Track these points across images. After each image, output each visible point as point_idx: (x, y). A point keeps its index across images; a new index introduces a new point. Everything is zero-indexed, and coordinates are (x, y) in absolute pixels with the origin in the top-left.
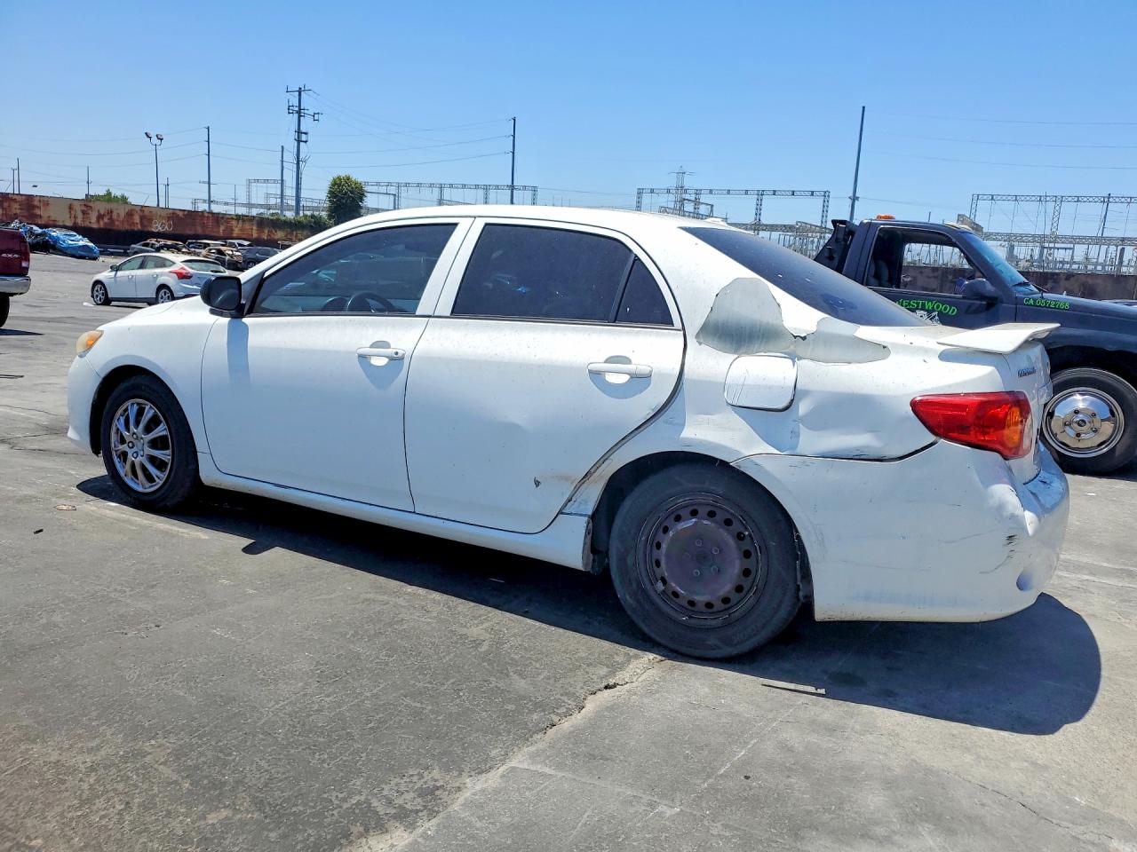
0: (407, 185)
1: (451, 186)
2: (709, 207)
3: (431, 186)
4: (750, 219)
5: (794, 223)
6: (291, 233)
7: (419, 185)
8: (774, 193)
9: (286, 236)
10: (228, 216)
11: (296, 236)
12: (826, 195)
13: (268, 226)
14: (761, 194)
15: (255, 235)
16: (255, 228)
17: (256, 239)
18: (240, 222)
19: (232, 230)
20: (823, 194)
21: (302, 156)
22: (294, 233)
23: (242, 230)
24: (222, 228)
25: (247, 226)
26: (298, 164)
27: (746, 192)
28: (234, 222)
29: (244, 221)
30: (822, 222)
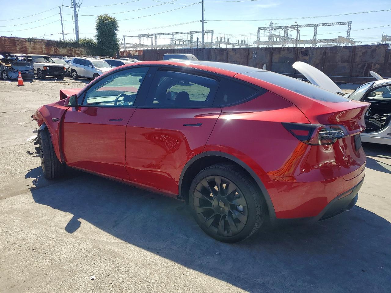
0: (159, 34)
1: (177, 33)
3: (169, 34)
4: (312, 37)
6: (71, 50)
7: (164, 34)
8: (323, 25)
9: (68, 52)
10: (21, 40)
11: (75, 52)
12: (350, 24)
13: (53, 46)
14: (316, 26)
15: (44, 52)
16: (44, 47)
18: (32, 43)
19: (27, 49)
20: (348, 23)
22: (73, 50)
23: (34, 48)
24: (18, 48)
25: (38, 46)
26: (75, 8)
27: (309, 26)
28: (27, 44)
29: (35, 42)
30: (347, 36)
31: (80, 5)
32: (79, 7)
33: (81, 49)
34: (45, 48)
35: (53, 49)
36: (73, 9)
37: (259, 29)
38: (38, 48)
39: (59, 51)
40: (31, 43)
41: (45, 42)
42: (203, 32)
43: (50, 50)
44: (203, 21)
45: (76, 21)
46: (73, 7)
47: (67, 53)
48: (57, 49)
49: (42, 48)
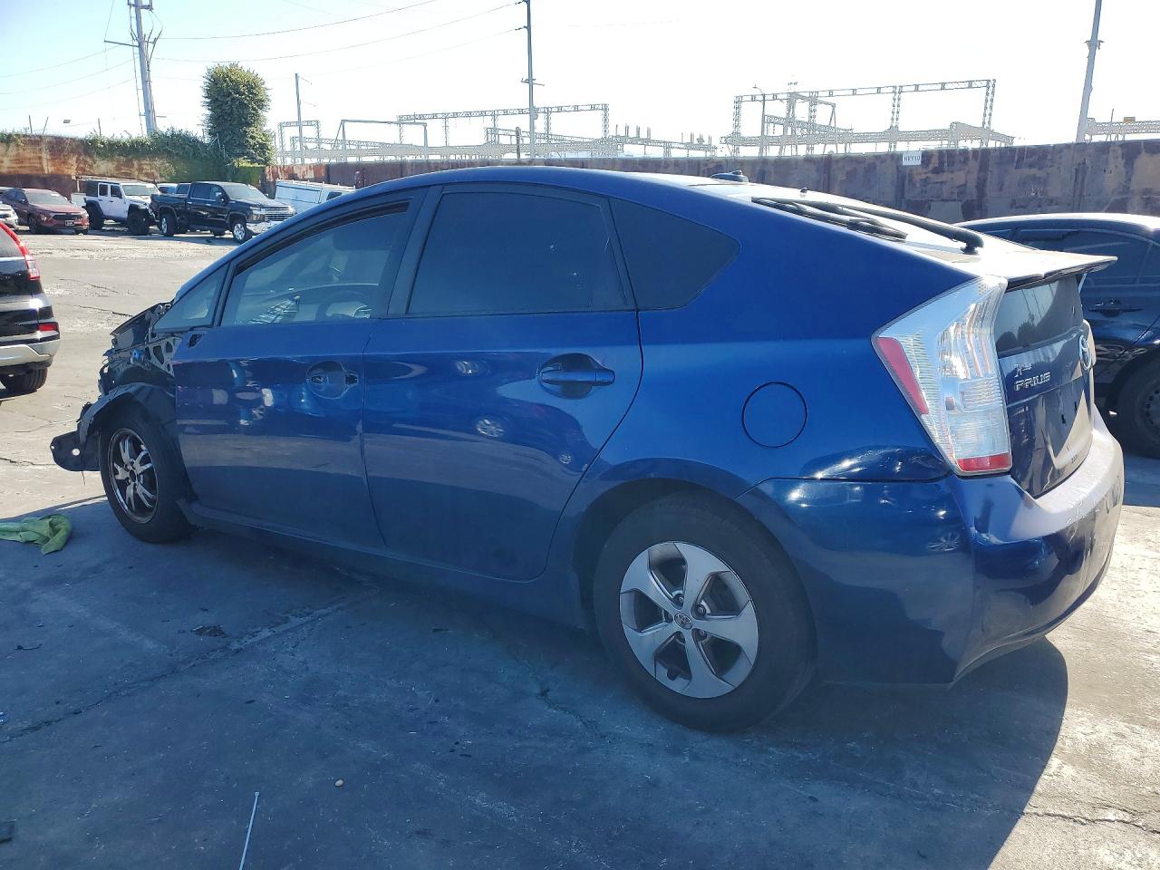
2: (830, 108)
5: (947, 127)
6: (129, 164)
8: (917, 88)
9: (118, 168)
11: (140, 170)
12: (990, 85)
13: (73, 151)
14: (898, 91)
15: (48, 168)
16: (45, 155)
17: (52, 176)
18: (12, 144)
20: (985, 83)
21: (146, 31)
22: (135, 163)
23: (18, 160)
25: (28, 153)
26: (140, 46)
27: (878, 90)
30: (984, 123)
31: (156, 39)
32: (154, 43)
33: (158, 163)
34: (48, 157)
35: (73, 160)
36: (137, 50)
37: (738, 102)
38: (30, 159)
39: (91, 166)
40: (8, 146)
41: (50, 142)
42: (533, 112)
43: (65, 162)
44: (530, 81)
45: (146, 82)
46: (136, 43)
47: (115, 173)
48: (86, 162)
49: (40, 158)
